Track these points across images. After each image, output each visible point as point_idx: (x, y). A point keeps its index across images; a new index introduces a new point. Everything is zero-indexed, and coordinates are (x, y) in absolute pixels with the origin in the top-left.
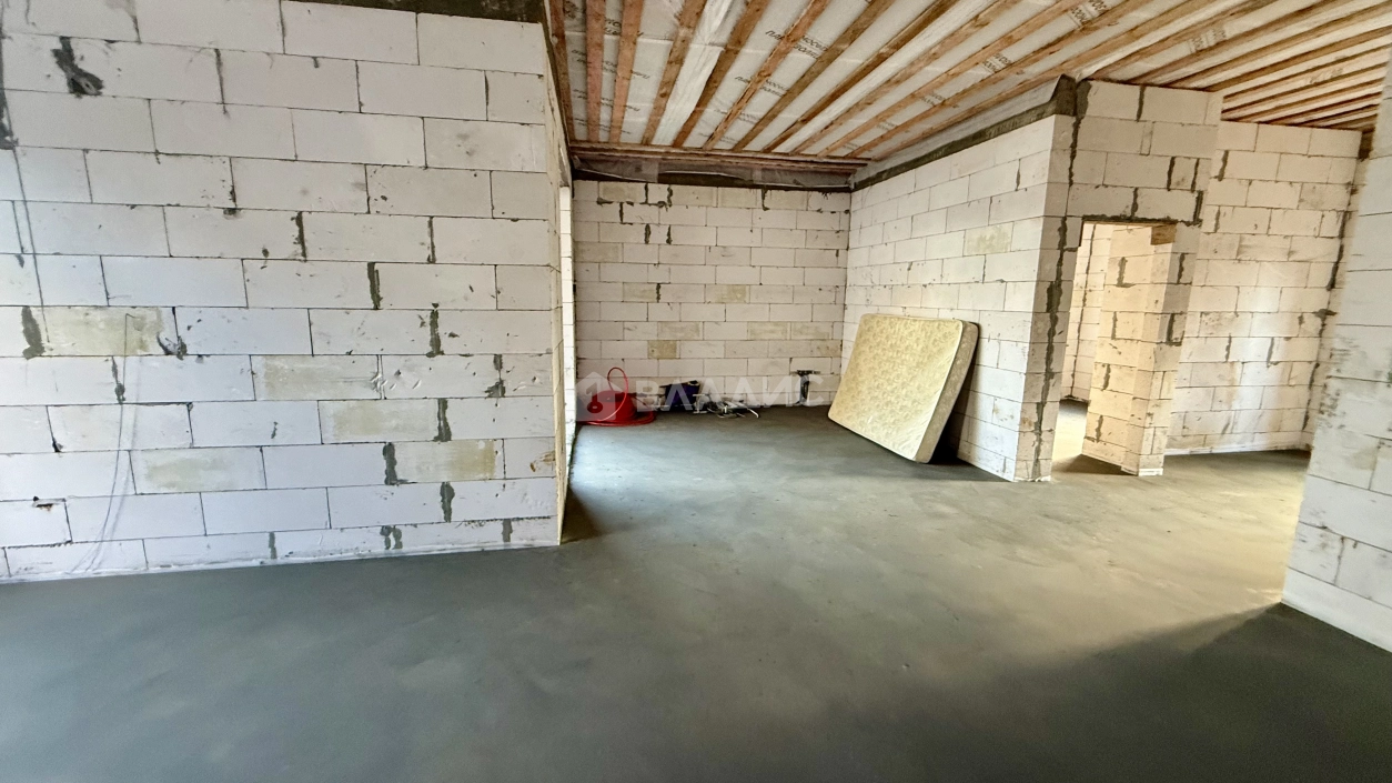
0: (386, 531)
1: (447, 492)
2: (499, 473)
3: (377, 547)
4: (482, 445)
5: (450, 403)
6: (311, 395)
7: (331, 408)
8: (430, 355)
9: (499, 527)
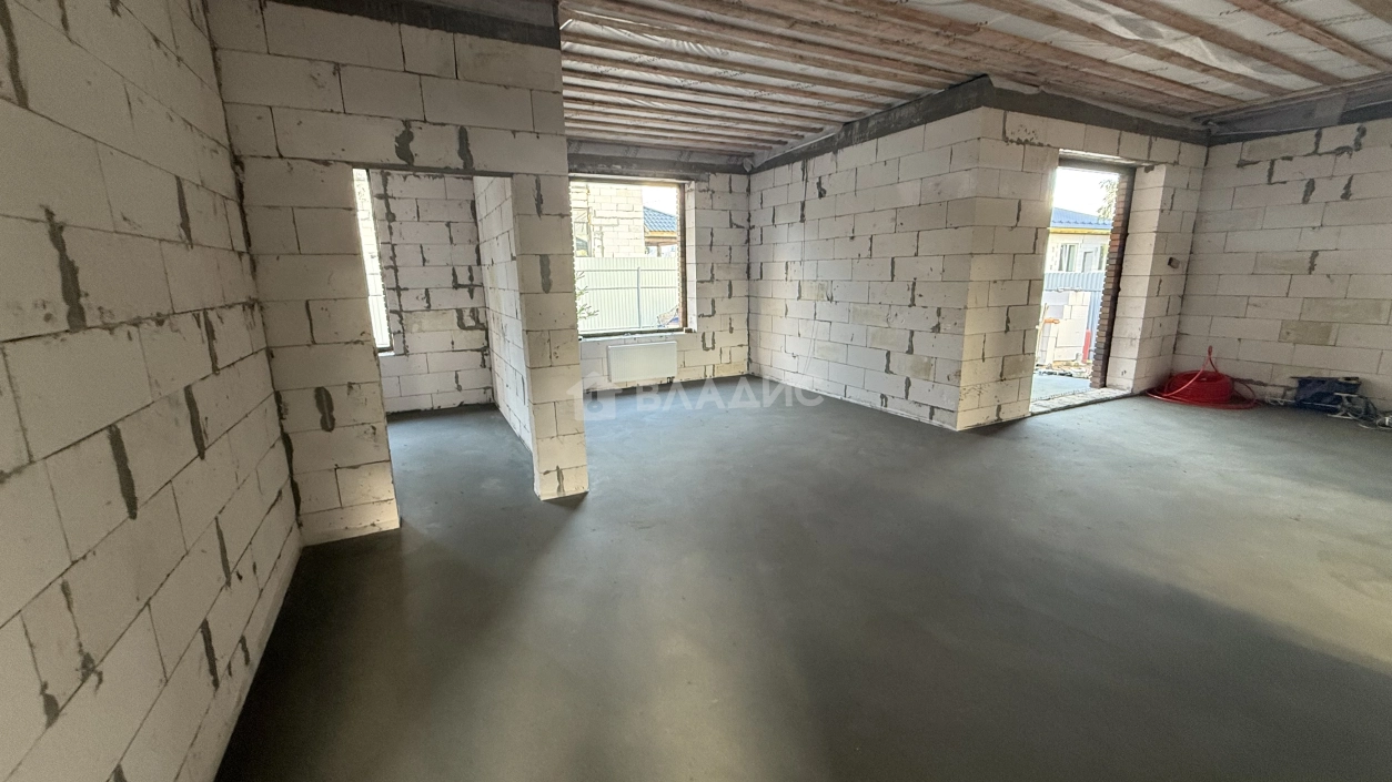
0: (883, 396)
1: (908, 383)
2: (931, 378)
3: (878, 405)
4: (926, 360)
5: (915, 333)
6: (865, 323)
7: (871, 329)
8: (910, 306)
9: (928, 410)
